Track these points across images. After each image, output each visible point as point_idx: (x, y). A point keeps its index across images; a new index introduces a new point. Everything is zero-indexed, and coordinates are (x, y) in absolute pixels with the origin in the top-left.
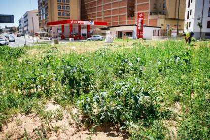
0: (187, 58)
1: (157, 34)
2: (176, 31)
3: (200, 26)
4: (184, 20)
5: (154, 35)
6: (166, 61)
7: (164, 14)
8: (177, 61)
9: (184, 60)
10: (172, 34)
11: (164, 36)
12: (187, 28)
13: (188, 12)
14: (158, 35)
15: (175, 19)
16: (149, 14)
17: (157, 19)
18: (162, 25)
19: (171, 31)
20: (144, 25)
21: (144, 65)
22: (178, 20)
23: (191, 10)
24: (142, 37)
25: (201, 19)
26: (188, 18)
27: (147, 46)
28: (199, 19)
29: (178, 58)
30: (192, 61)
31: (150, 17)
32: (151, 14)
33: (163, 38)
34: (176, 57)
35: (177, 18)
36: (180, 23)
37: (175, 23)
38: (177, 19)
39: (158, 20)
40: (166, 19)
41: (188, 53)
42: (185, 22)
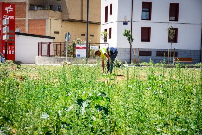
0: (103, 103)
1: (45, 51)
2: (85, 46)
3: (129, 36)
4: (99, 24)
5: (40, 53)
6: (60, 112)
7: (59, 10)
8: (83, 111)
9: (98, 107)
10: (78, 52)
11: (60, 55)
12: (106, 40)
13: (107, 8)
14: (49, 54)
15: (81, 21)
16: (27, 7)
17: (44, 20)
18: (57, 33)
19: (74, 45)
20: (17, 30)
21: (12, 124)
22: (88, 23)
23: (111, 5)
24: (12, 57)
25: (129, 23)
26: (106, 20)
27: (23, 78)
28: (126, 23)
29: (85, 104)
30: (113, 109)
31: (29, 15)
32: (32, 8)
33: (59, 61)
34: (80, 102)
35: (85, 19)
36: (92, 29)
37: (82, 28)
38: (85, 22)
39: (48, 21)
40: (63, 20)
41: (103, 93)
42: (102, 29)
